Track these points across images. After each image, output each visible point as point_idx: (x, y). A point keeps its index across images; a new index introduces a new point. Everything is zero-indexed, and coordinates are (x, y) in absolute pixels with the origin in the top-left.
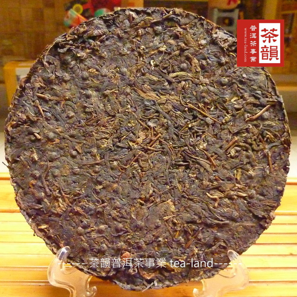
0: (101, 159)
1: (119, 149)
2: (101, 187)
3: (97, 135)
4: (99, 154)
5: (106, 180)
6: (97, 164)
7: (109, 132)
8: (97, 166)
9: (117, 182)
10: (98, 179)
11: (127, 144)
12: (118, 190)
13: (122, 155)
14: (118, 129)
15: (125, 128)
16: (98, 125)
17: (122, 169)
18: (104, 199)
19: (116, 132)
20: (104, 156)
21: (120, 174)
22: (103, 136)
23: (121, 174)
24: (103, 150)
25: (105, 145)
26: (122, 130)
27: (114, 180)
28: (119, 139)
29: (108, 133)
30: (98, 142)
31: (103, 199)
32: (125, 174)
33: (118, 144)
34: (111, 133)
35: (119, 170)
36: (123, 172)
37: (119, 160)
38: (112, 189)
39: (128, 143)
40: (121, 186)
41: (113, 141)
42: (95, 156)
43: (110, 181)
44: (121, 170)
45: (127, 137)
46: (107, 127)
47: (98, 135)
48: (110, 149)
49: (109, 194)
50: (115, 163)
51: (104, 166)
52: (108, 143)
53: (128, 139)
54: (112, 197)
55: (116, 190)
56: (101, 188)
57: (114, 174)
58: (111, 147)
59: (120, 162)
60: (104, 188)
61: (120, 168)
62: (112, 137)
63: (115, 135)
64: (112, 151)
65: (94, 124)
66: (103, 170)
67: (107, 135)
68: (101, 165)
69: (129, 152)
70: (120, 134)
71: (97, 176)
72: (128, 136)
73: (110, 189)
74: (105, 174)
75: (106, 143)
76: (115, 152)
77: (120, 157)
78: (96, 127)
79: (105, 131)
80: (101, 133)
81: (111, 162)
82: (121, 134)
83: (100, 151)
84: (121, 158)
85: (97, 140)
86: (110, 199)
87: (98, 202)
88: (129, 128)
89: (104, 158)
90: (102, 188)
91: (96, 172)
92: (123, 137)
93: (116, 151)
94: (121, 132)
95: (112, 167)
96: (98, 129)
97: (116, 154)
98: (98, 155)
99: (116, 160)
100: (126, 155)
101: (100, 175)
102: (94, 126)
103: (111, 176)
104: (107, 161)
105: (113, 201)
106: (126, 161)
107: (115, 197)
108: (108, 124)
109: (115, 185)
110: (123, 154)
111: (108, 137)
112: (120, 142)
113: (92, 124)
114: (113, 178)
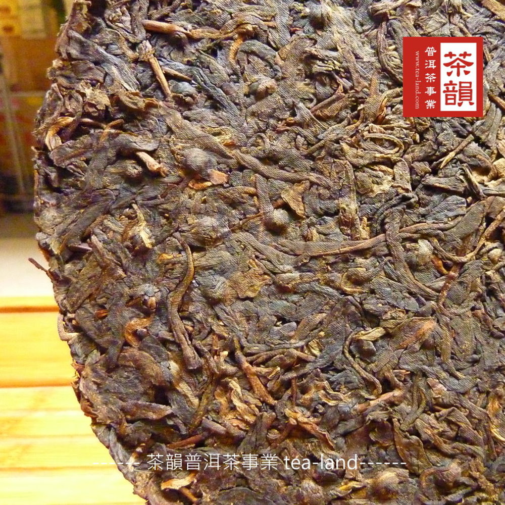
0: (374, 234)
1: (435, 198)
2: (377, 332)
3: (355, 150)
4: (365, 219)
5: (394, 306)
6: (362, 253)
7: (396, 140)
8: (360, 260)
9: (433, 312)
10: (367, 307)
11: (461, 177)
12: (438, 340)
13: (447, 216)
14: (427, 130)
15: (452, 126)
16: (357, 117)
17: (448, 268)
18: (390, 375)
19: (422, 138)
20: (383, 224)
21: (441, 284)
22: (378, 155)
23: (445, 285)
24: (379, 205)
25: (386, 187)
26: (443, 130)
27: (423, 304)
28: (430, 163)
29: (393, 144)
30: (359, 174)
31: (387, 374)
32: (461, 283)
33: (432, 180)
34: (405, 143)
35: (437, 268)
36: (452, 278)
37: (437, 236)
38: (418, 339)
39: (465, 175)
40: (447, 325)
41: (412, 169)
42: (351, 224)
43: (407, 311)
44: (445, 271)
45: (460, 156)
46: (388, 122)
47: (360, 152)
48: (405, 199)
49: (408, 358)
50: (424, 247)
51: (386, 259)
52: (394, 179)
53: (462, 162)
54: (418, 365)
55: (431, 341)
56: (380, 335)
57: (420, 284)
58: (407, 190)
59: (440, 240)
60: (388, 336)
61: (440, 262)
62: (406, 156)
63: (418, 151)
64: (410, 206)
65: (344, 113)
66: (383, 273)
67: (392, 152)
68: (374, 255)
69: (468, 205)
70: (435, 147)
71: (361, 293)
72: (462, 151)
73: (409, 339)
74: (390, 285)
75: (390, 178)
76: (422, 210)
77: (442, 225)
78: (349, 124)
79: (383, 136)
80: (370, 145)
81: (408, 245)
82: (440, 144)
83: (367, 208)
84: (443, 230)
85: (356, 168)
86: (412, 374)
87: (369, 386)
88: (464, 126)
89: (384, 231)
90: (382, 337)
91: (357, 281)
92: (445, 154)
93: (425, 206)
94: (441, 138)
95: (415, 259)
96: (358, 131)
97: (424, 216)
98: (361, 220)
99: (426, 236)
100: (460, 219)
101: (372, 292)
102: (345, 122)
103: (411, 293)
104: (397, 240)
105: (421, 383)
106: (463, 239)
107: (430, 365)
108: (394, 113)
109: (428, 326)
110: (451, 214)
111: (394, 158)
112: (435, 172)
113: (337, 116)
114: (418, 300)
